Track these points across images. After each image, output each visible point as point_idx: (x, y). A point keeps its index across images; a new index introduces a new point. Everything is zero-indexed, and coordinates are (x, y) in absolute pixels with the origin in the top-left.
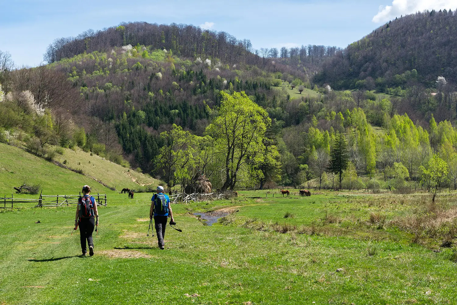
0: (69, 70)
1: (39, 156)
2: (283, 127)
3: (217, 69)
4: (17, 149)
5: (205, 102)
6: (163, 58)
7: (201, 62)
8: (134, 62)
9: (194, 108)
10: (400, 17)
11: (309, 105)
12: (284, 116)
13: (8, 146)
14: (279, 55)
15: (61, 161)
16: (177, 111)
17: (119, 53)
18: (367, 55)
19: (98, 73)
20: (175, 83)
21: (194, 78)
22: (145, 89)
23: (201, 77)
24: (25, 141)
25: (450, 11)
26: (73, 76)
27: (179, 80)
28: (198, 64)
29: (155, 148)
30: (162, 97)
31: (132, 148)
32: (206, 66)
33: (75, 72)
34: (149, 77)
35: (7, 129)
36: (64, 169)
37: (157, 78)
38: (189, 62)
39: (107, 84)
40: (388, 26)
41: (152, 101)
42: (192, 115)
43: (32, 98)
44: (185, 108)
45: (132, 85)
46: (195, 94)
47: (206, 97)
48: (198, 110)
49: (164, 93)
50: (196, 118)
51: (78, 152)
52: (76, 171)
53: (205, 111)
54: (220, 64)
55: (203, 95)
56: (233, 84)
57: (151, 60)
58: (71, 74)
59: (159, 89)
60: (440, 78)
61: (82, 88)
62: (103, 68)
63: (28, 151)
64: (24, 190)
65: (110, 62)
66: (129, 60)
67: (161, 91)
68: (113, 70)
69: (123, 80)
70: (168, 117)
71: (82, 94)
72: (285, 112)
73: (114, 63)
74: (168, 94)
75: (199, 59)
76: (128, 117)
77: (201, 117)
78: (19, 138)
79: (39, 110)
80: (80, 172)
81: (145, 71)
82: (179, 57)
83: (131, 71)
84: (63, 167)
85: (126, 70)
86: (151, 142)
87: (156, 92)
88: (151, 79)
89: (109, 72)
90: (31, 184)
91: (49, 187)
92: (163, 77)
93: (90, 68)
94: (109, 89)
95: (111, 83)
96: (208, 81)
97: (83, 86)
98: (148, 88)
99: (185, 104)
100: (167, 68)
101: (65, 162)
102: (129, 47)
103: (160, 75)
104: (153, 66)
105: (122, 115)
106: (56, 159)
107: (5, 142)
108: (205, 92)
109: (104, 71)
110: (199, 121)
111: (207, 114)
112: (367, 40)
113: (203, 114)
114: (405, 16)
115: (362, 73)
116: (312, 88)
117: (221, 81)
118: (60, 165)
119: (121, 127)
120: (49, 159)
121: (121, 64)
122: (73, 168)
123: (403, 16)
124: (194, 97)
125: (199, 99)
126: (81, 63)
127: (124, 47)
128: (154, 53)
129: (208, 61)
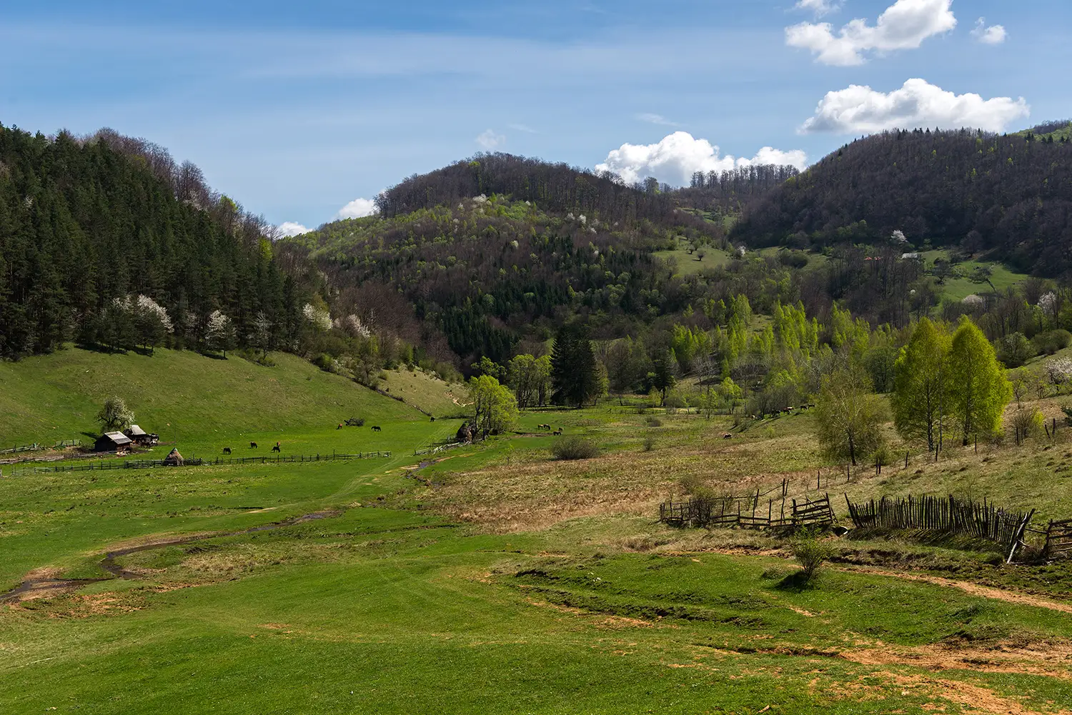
0: (405, 235)
1: (365, 385)
2: (658, 315)
3: (593, 230)
4: (345, 379)
5: (568, 281)
6: (524, 215)
7: (574, 218)
8: (486, 223)
9: (552, 290)
10: (861, 138)
11: (691, 287)
12: (660, 302)
13: (337, 377)
14: (706, 181)
15: (384, 389)
16: (532, 294)
17: (468, 208)
18: (806, 197)
19: (440, 240)
20: (534, 255)
21: (559, 247)
22: (495, 265)
23: (567, 245)
24: (352, 368)
25: (928, 131)
26: (409, 245)
27: (540, 249)
28: (569, 222)
29: (499, 346)
30: (517, 274)
31: (473, 345)
32: (580, 224)
33: (412, 239)
34: (502, 248)
35: (335, 357)
36: (386, 398)
37: (512, 248)
38: (557, 220)
39: (450, 258)
40: (840, 153)
41: (504, 281)
42: (550, 299)
43: (359, 321)
44: (542, 289)
45: (481, 258)
46: (558, 270)
47: (571, 274)
48: (559, 292)
49: (519, 268)
50: (556, 303)
51: (402, 373)
52: (397, 399)
53: (567, 292)
54: (597, 222)
55: (567, 271)
56: (605, 256)
57: (507, 219)
58: (406, 242)
59: (514, 264)
60: (895, 232)
61: (419, 262)
62: (446, 233)
63: (355, 380)
64: (352, 423)
65: (455, 224)
66: (479, 221)
67: (516, 267)
68: (458, 236)
69: (470, 252)
70: (521, 302)
71: (419, 271)
72: (662, 295)
73: (461, 226)
74: (524, 270)
75: (571, 215)
76: (473, 303)
77: (561, 302)
78: (347, 366)
79: (365, 332)
80: (401, 400)
81: (498, 238)
82: (545, 212)
83: (480, 238)
84: (385, 395)
85: (474, 237)
86: (495, 337)
87: (509, 268)
88: (504, 250)
89: (453, 239)
90: (357, 417)
91: (373, 418)
92: (520, 246)
93: (430, 232)
94: (452, 265)
95: (454, 256)
96: (575, 252)
97: (421, 261)
98: (500, 262)
99: (543, 284)
100: (526, 232)
101: (387, 390)
102: (482, 199)
103: (516, 243)
104: (509, 229)
105: (466, 299)
106: (380, 388)
107: (334, 372)
108: (570, 267)
109: (447, 238)
110: (558, 307)
111: (569, 297)
112: (810, 175)
113: (565, 298)
114: (867, 136)
115: (797, 224)
116: (724, 248)
117: (591, 251)
118: (384, 394)
119: (464, 317)
120: (374, 388)
121: (469, 228)
122: (396, 396)
123: (865, 137)
124: (557, 274)
125: (561, 277)
126: (419, 225)
127: (476, 199)
128: (514, 207)
129: (583, 218)
